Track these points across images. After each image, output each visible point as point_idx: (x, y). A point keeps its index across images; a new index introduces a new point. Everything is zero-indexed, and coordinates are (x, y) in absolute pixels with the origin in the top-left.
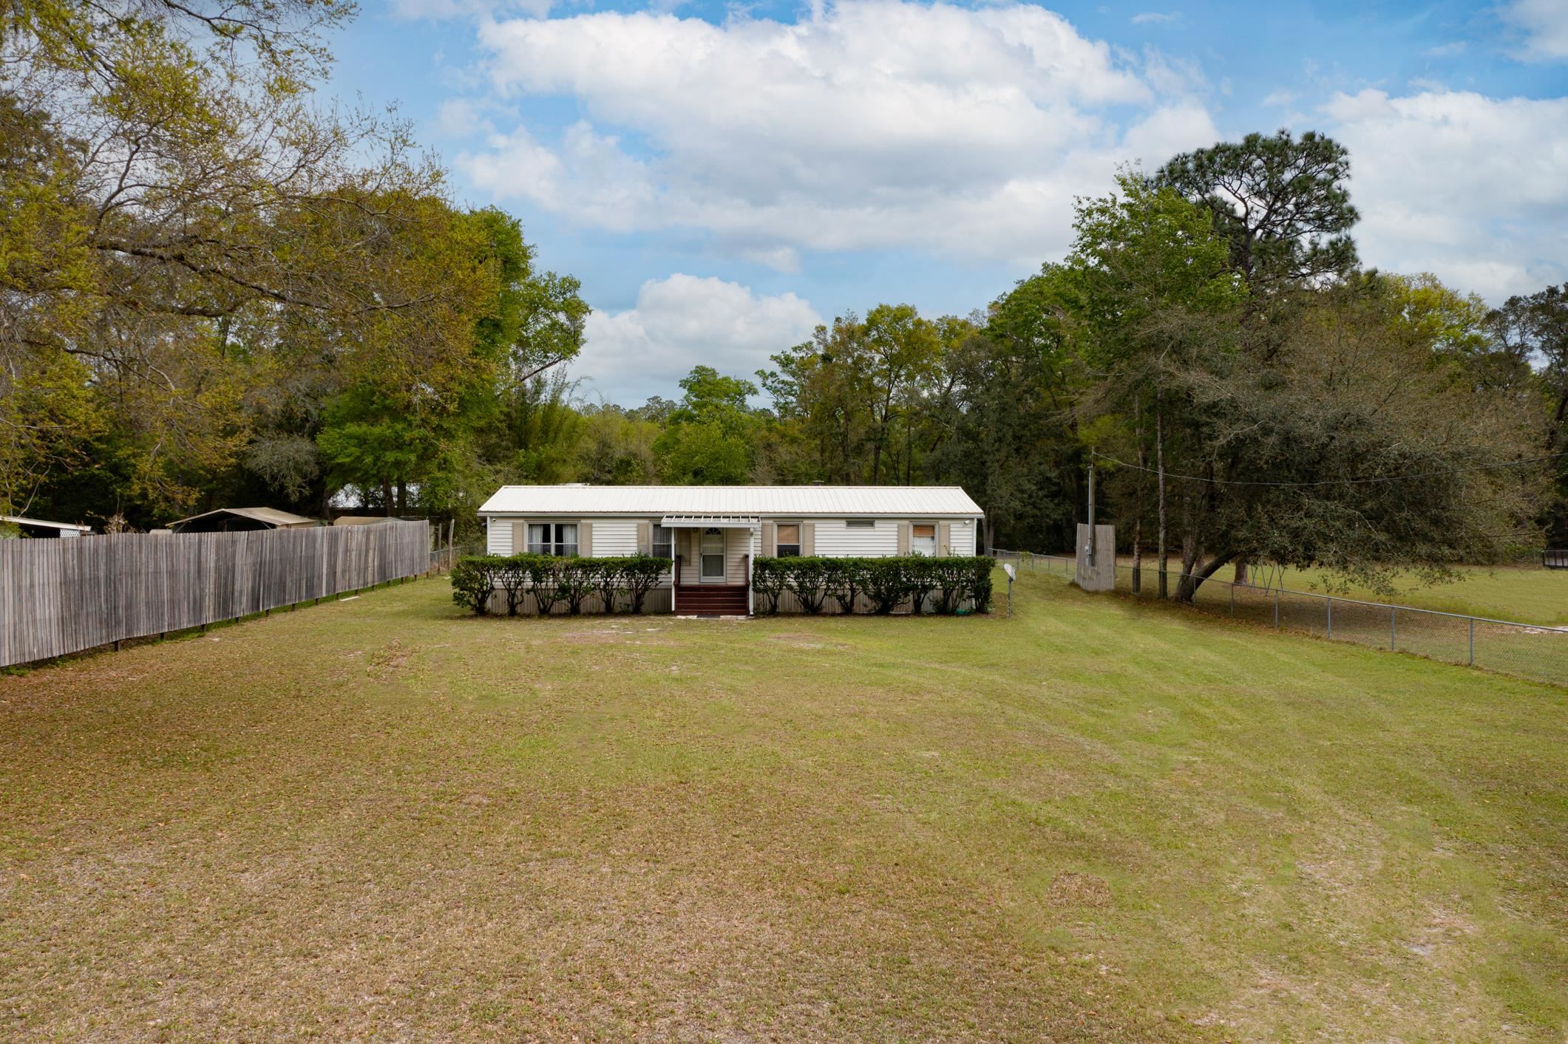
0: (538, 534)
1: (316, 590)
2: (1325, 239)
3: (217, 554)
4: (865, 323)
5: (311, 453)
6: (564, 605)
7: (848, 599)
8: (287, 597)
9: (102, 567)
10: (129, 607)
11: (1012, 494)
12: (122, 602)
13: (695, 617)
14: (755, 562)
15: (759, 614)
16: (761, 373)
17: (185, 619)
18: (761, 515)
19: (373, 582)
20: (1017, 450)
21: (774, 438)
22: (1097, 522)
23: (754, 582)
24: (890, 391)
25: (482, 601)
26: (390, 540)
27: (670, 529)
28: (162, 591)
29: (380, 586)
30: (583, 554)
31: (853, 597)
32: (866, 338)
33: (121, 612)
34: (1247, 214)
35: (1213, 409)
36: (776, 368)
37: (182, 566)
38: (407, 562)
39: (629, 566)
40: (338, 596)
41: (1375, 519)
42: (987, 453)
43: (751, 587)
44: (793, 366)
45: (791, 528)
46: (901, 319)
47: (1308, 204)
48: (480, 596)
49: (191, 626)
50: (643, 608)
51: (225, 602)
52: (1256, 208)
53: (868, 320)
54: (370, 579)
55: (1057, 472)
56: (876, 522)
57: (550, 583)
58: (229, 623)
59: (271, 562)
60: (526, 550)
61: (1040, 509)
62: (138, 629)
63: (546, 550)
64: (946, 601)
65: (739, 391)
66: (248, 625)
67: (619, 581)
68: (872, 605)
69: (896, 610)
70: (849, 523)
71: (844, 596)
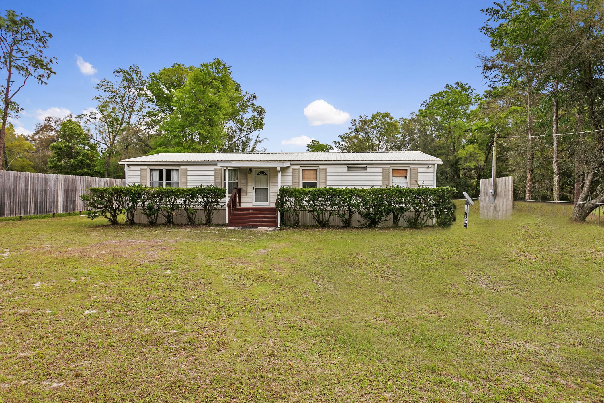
0: (156, 175)
13: (240, 228)
15: (284, 226)
16: (335, 142)
18: (291, 162)
25: (115, 216)
30: (182, 186)
31: (350, 216)
32: (371, 125)
43: (279, 208)
45: (311, 171)
46: (385, 117)
50: (211, 222)
53: (372, 118)
56: (368, 166)
60: (148, 185)
63: (160, 184)
65: (327, 148)
68: (363, 221)
69: (380, 225)
70: (349, 168)
71: (344, 215)
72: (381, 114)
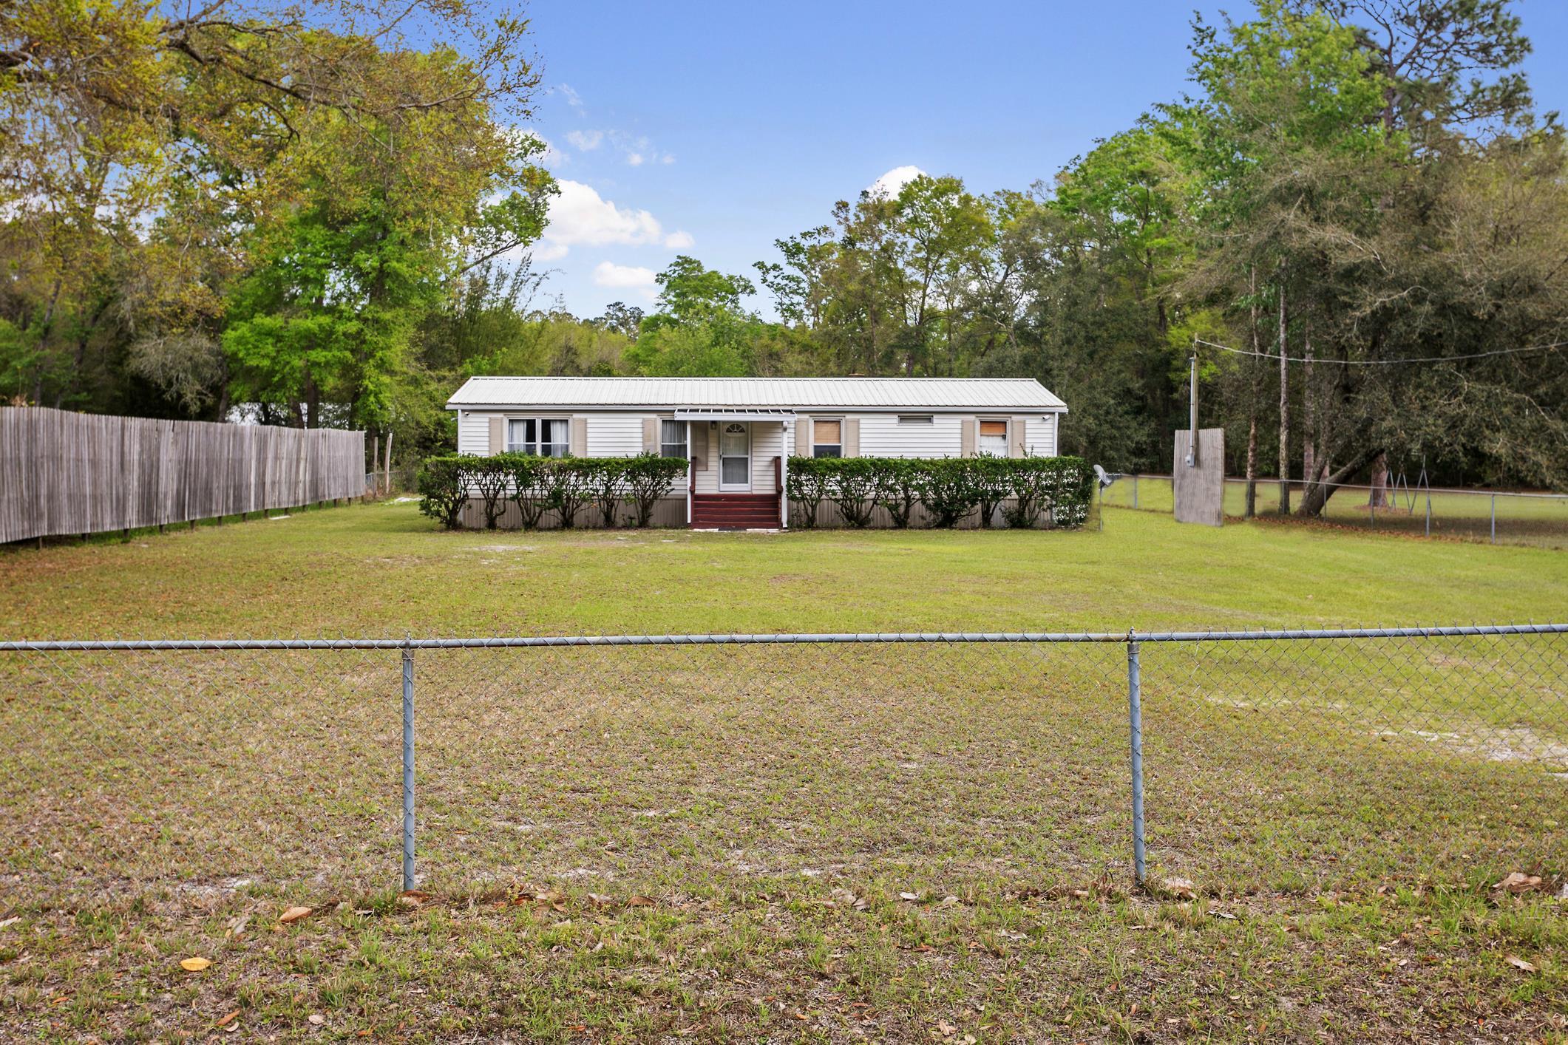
0: (520, 430)
1: (244, 503)
2: (1491, 77)
3: (141, 445)
4: (897, 198)
5: (210, 351)
6: (554, 516)
7: (902, 509)
8: (214, 507)
9: (23, 447)
10: (51, 497)
11: (1084, 410)
12: (43, 491)
13: (716, 530)
14: (790, 463)
15: (795, 525)
16: (760, 265)
17: (108, 520)
18: (795, 409)
19: (304, 500)
20: (1091, 355)
21: (778, 346)
22: (1201, 426)
23: (789, 486)
24: (926, 286)
25: (454, 512)
26: (323, 451)
27: (683, 423)
28: (84, 483)
29: (313, 507)
30: (577, 454)
31: (908, 507)
32: (897, 219)
33: (43, 501)
34: (1392, 45)
35: (1351, 275)
36: (780, 258)
37: (105, 455)
38: (340, 481)
39: (634, 468)
40: (266, 513)
41: (1549, 405)
42: (1053, 358)
43: (785, 493)
44: (802, 256)
45: (830, 425)
46: (943, 193)
47: (1470, 32)
48: (451, 505)
49: (114, 528)
50: (652, 521)
51: (150, 505)
52: (1404, 38)
53: (901, 194)
54: (301, 497)
55: (1141, 382)
56: (935, 417)
57: (537, 491)
58: (151, 531)
59: (197, 462)
60: (506, 450)
61: (1119, 429)
62: (60, 526)
63: (530, 450)
64: (1021, 513)
65: (732, 288)
66: (173, 534)
67: (623, 486)
68: (930, 517)
69: (961, 522)
70: (902, 419)
71: (897, 505)
72: (930, 182)
